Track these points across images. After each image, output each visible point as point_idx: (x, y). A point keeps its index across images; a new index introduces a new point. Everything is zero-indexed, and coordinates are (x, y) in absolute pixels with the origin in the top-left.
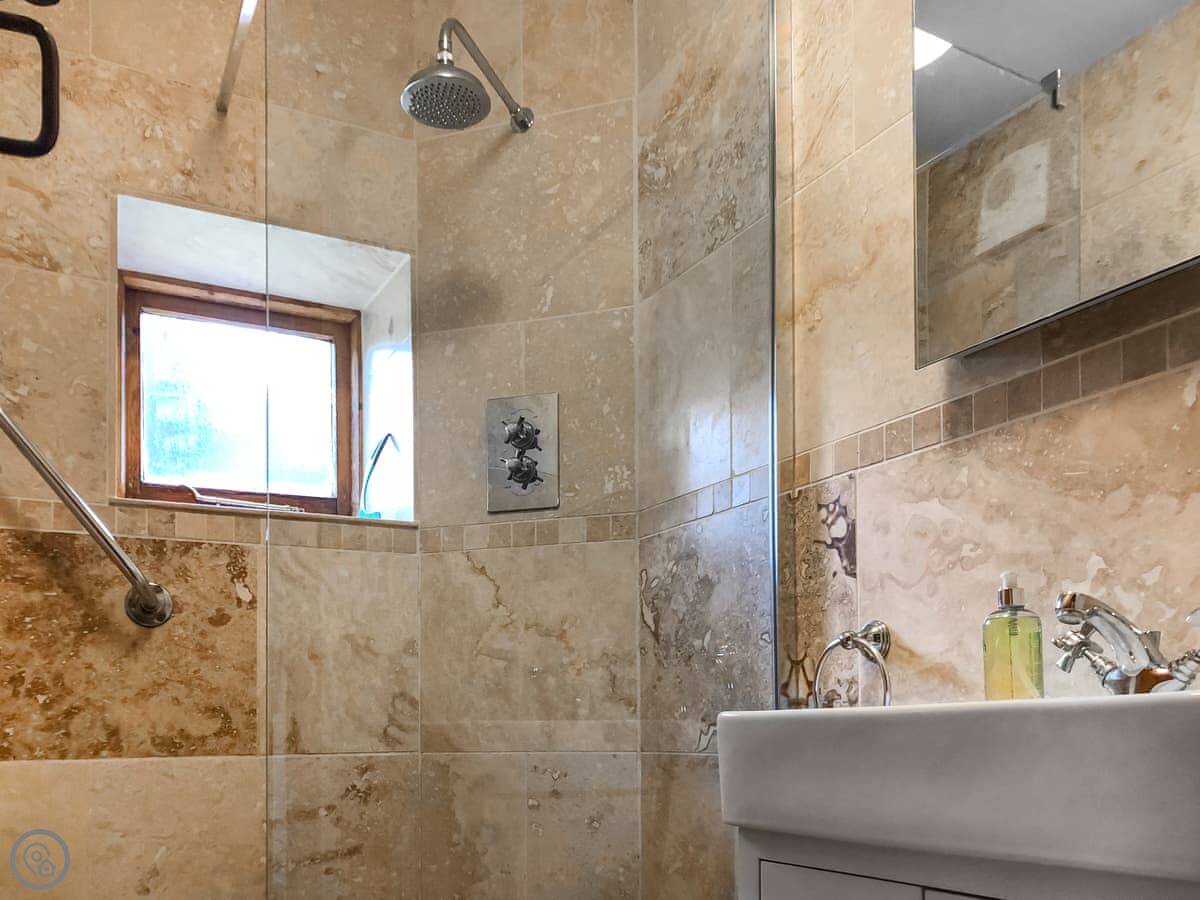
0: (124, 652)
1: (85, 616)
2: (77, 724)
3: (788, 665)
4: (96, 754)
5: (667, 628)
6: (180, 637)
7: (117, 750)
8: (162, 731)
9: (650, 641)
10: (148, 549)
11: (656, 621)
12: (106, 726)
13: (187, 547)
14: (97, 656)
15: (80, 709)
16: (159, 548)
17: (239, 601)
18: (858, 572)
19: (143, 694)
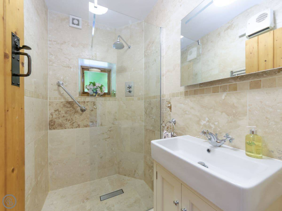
0: (80, 115)
1: (75, 111)
2: (74, 124)
3: (162, 121)
4: (77, 128)
5: (147, 112)
6: (87, 113)
7: (79, 127)
8: (85, 125)
9: (145, 114)
10: (83, 102)
11: (146, 111)
12: (78, 124)
13: (88, 102)
14: (77, 116)
15: (74, 122)
16: (84, 102)
17: (95, 108)
18: (172, 111)
19: (82, 120)
